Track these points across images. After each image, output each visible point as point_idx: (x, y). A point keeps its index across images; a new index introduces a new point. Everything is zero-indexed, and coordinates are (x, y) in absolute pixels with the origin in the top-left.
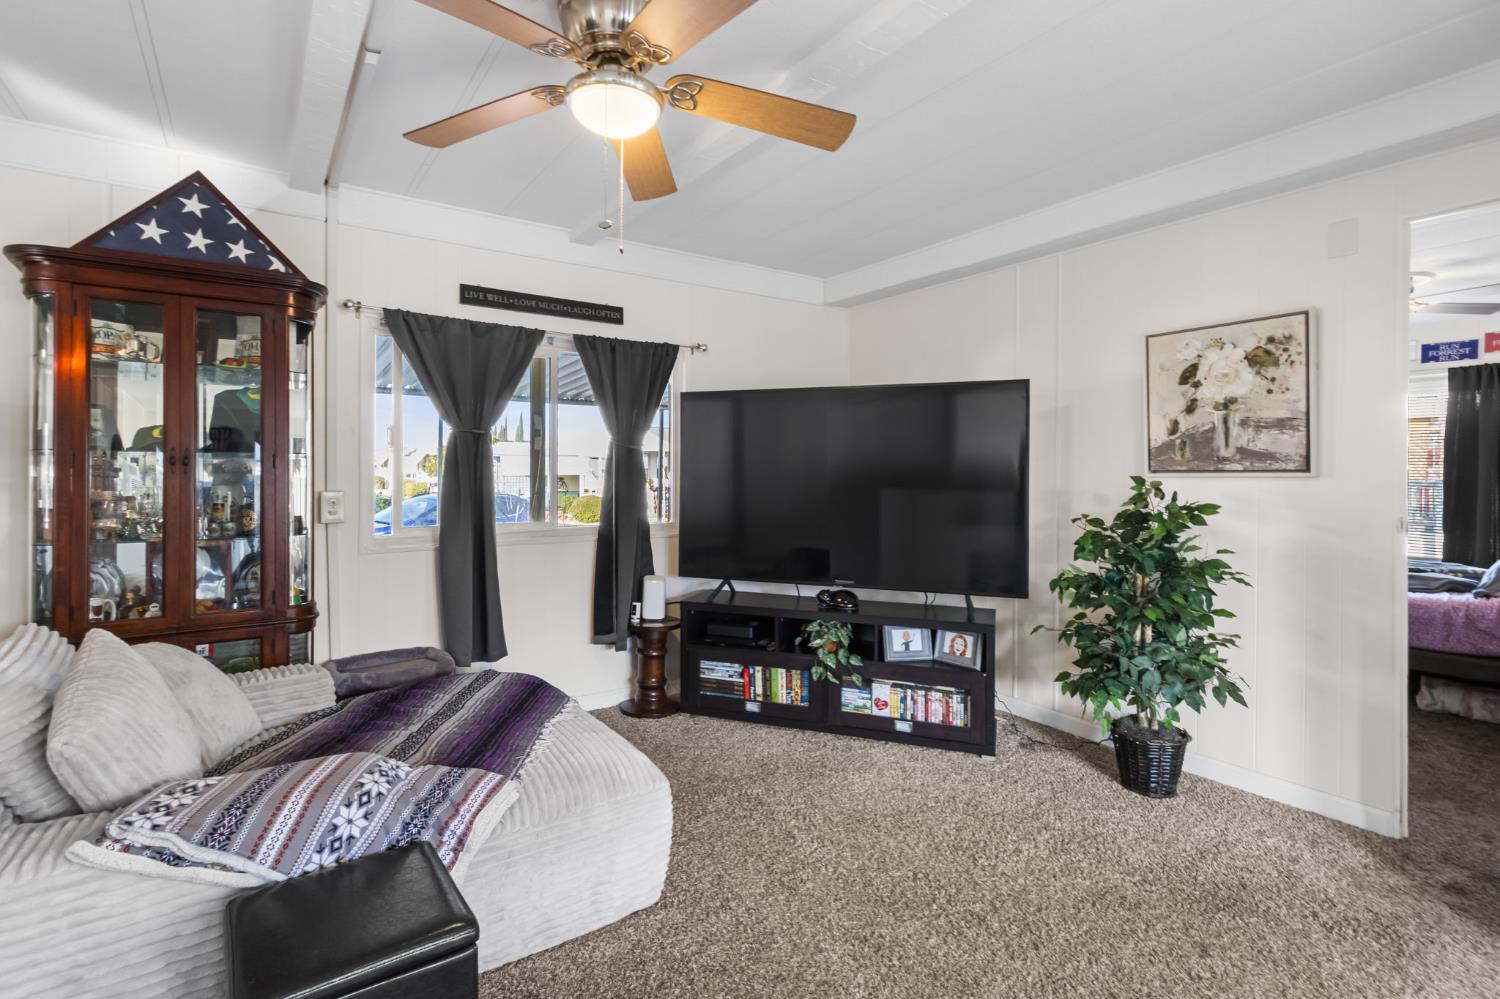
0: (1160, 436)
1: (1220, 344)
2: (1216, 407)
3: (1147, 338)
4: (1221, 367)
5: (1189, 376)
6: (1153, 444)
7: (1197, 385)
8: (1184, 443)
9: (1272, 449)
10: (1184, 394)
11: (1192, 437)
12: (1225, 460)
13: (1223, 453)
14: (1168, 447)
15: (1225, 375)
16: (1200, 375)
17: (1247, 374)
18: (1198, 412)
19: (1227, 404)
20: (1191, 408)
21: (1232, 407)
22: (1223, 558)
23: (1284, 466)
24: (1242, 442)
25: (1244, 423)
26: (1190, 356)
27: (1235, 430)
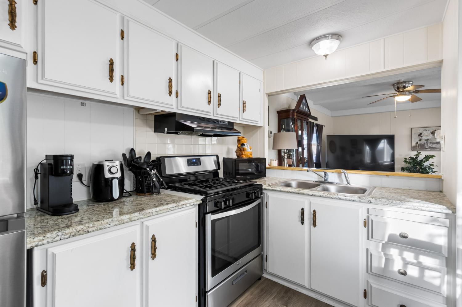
0: (414, 144)
1: (426, 130)
2: (425, 140)
3: (412, 128)
4: (426, 134)
5: (420, 135)
6: (412, 146)
7: (422, 137)
8: (419, 146)
9: (436, 147)
10: (419, 138)
11: (420, 145)
12: (427, 148)
13: (426, 147)
14: (416, 146)
15: (427, 135)
16: (422, 135)
17: (431, 135)
18: (421, 141)
19: (427, 140)
20: (420, 140)
21: (428, 140)
22: (433, 163)
23: (437, 149)
24: (430, 146)
25: (430, 143)
26: (420, 132)
27: (429, 144)
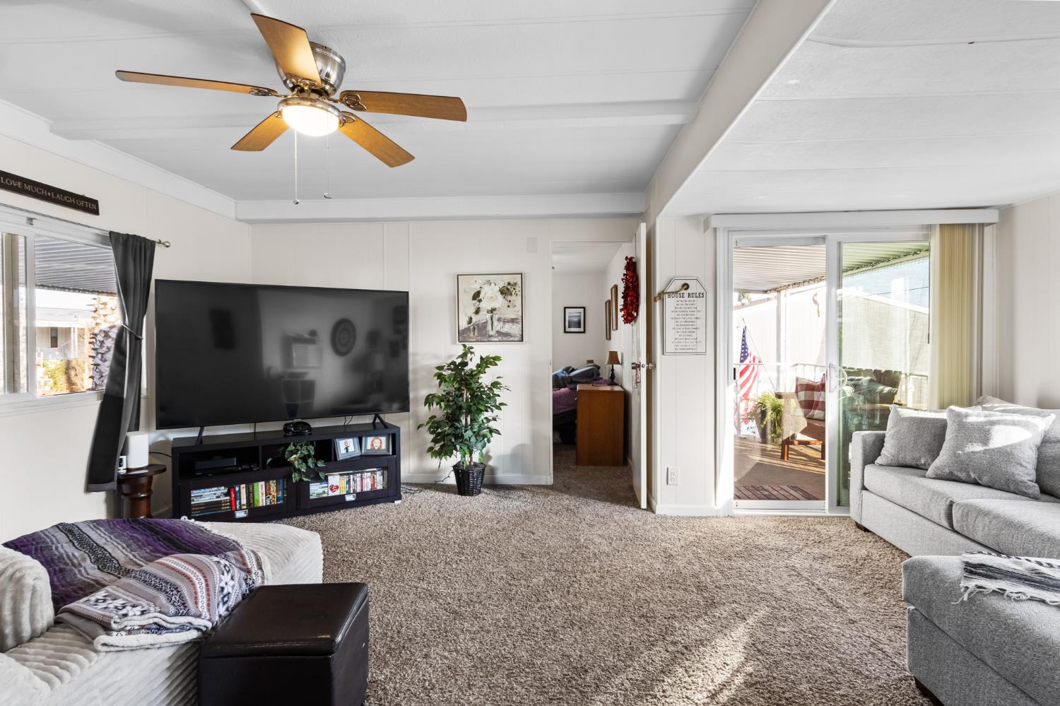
0: (464, 324)
1: (489, 283)
2: (488, 312)
3: (458, 275)
4: (490, 294)
5: (476, 296)
6: (460, 329)
7: (480, 301)
8: (474, 328)
9: (509, 332)
10: (474, 305)
11: (478, 325)
12: (492, 336)
13: (491, 333)
14: (468, 329)
15: (492, 298)
16: (481, 296)
17: (500, 297)
18: (480, 313)
19: (492, 311)
20: (477, 312)
21: (494, 312)
23: (514, 339)
24: (498, 329)
25: (499, 320)
26: (476, 287)
27: (495, 323)
